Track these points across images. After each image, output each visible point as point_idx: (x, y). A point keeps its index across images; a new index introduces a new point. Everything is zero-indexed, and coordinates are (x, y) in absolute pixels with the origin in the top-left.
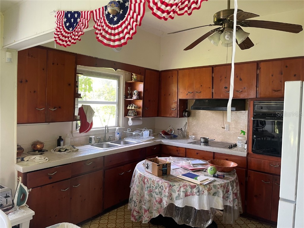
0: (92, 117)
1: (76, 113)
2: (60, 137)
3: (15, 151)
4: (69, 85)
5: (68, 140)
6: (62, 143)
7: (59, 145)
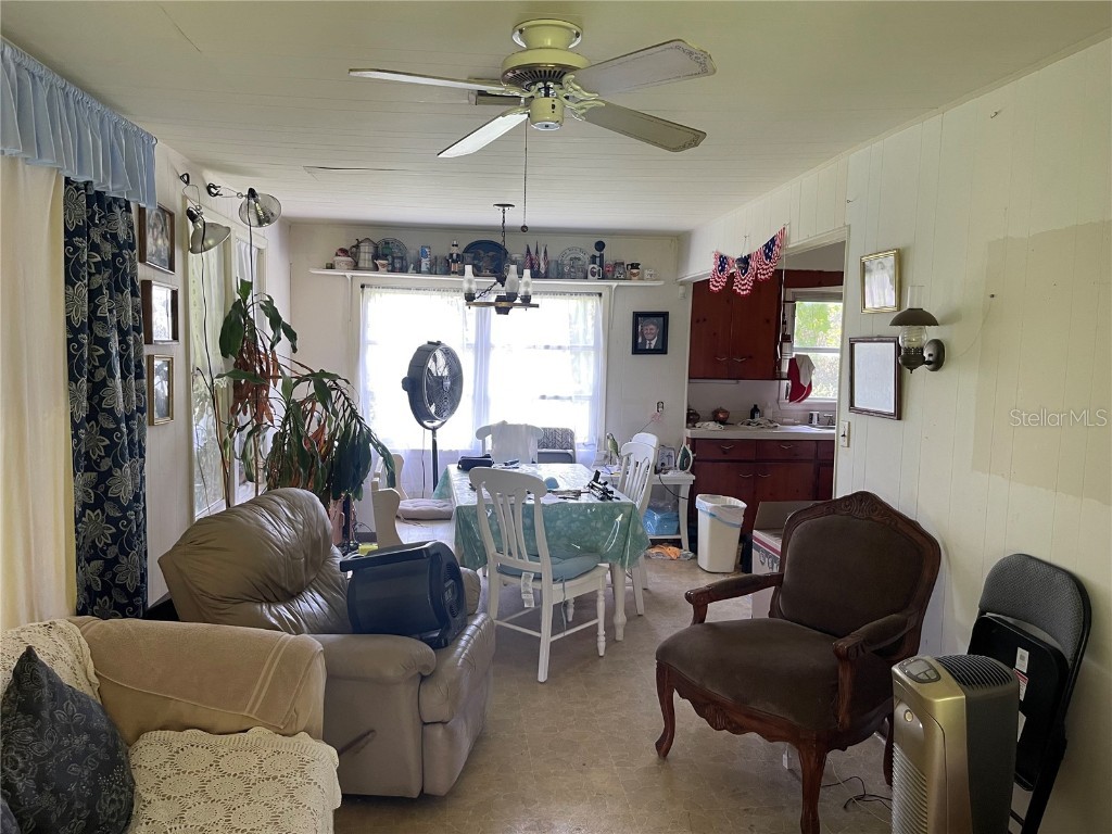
0: (811, 375)
1: (785, 368)
2: (756, 406)
3: (685, 412)
4: (768, 321)
5: (769, 413)
6: (757, 415)
7: (753, 417)
